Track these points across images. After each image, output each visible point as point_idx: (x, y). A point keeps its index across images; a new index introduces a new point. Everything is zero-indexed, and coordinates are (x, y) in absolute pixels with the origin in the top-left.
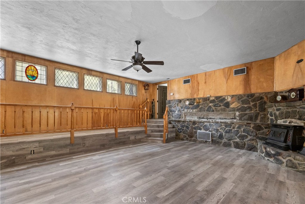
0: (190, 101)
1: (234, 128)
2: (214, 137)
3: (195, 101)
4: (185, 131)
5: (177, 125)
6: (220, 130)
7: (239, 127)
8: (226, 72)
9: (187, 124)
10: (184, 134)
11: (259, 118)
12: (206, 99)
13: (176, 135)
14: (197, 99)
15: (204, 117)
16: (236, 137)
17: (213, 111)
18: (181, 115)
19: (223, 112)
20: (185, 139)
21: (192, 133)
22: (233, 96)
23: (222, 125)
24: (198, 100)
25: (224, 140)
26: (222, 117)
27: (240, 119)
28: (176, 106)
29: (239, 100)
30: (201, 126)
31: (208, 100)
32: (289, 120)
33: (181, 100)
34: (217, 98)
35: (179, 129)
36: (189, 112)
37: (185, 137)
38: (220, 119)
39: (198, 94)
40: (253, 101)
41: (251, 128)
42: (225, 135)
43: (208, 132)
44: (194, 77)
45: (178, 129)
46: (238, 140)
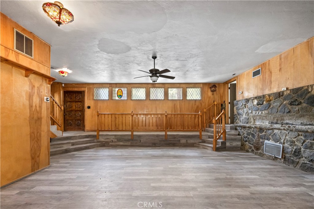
0: (259, 99)
2: (287, 153)
3: (265, 99)
4: (251, 140)
5: (243, 132)
6: (296, 143)
9: (253, 131)
10: (249, 145)
12: (278, 95)
13: (242, 145)
14: (267, 96)
15: (278, 122)
17: (289, 112)
18: (249, 118)
19: (305, 113)
20: (250, 150)
21: (258, 144)
23: (298, 135)
24: (268, 97)
25: (303, 160)
28: (243, 108)
30: (270, 135)
31: (282, 96)
33: (248, 100)
35: (245, 138)
36: (258, 115)
37: (251, 148)
39: (271, 87)
42: (304, 151)
43: (278, 144)
44: (266, 65)
45: (244, 137)
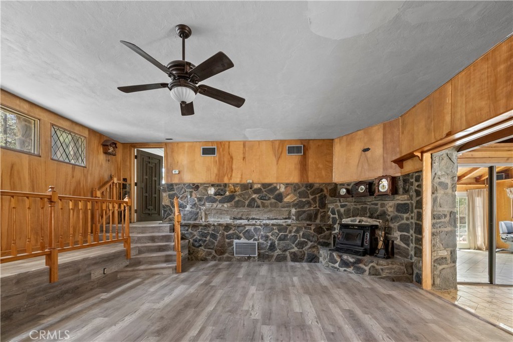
0: (218, 188)
1: (290, 232)
2: (262, 249)
3: (228, 189)
4: (210, 244)
5: (191, 233)
6: (271, 237)
7: (297, 231)
8: (277, 146)
9: (213, 230)
10: (206, 250)
11: (319, 216)
12: (246, 187)
13: (190, 253)
14: (230, 185)
15: (243, 217)
16: (294, 245)
17: (258, 207)
18: (198, 213)
19: (273, 209)
20: (209, 258)
21: (222, 246)
22: (287, 185)
23: (273, 229)
24: (232, 187)
25: (278, 252)
26: (271, 216)
27: (297, 219)
28: (187, 197)
29: (295, 190)
30: (240, 233)
31: (251, 188)
32: (358, 219)
33: (198, 186)
34: (265, 185)
35: (196, 241)
36: (215, 209)
37: (210, 254)
38: (269, 219)
39: (231, 176)
40: (312, 194)
41: (312, 231)
42: (278, 244)
43: (251, 241)
44: (224, 145)
45: (194, 240)
46: (296, 249)
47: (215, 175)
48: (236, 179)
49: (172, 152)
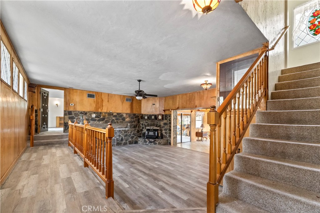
0: (97, 114)
1: (129, 133)
2: (118, 141)
3: (102, 115)
6: (121, 136)
7: (131, 132)
8: (122, 98)
11: (137, 126)
12: (110, 114)
14: (103, 113)
16: (130, 138)
17: (115, 123)
19: (121, 124)
22: (127, 114)
23: (122, 132)
25: (124, 141)
26: (120, 126)
27: (130, 128)
28: (80, 118)
29: (129, 116)
31: (112, 115)
32: (152, 127)
33: (86, 113)
34: (118, 114)
36: (95, 124)
38: (119, 128)
39: (102, 109)
40: (135, 118)
41: (136, 132)
42: (124, 138)
43: (114, 138)
44: (99, 94)
46: (130, 140)
47: (94, 108)
48: (105, 110)
49: (70, 94)
